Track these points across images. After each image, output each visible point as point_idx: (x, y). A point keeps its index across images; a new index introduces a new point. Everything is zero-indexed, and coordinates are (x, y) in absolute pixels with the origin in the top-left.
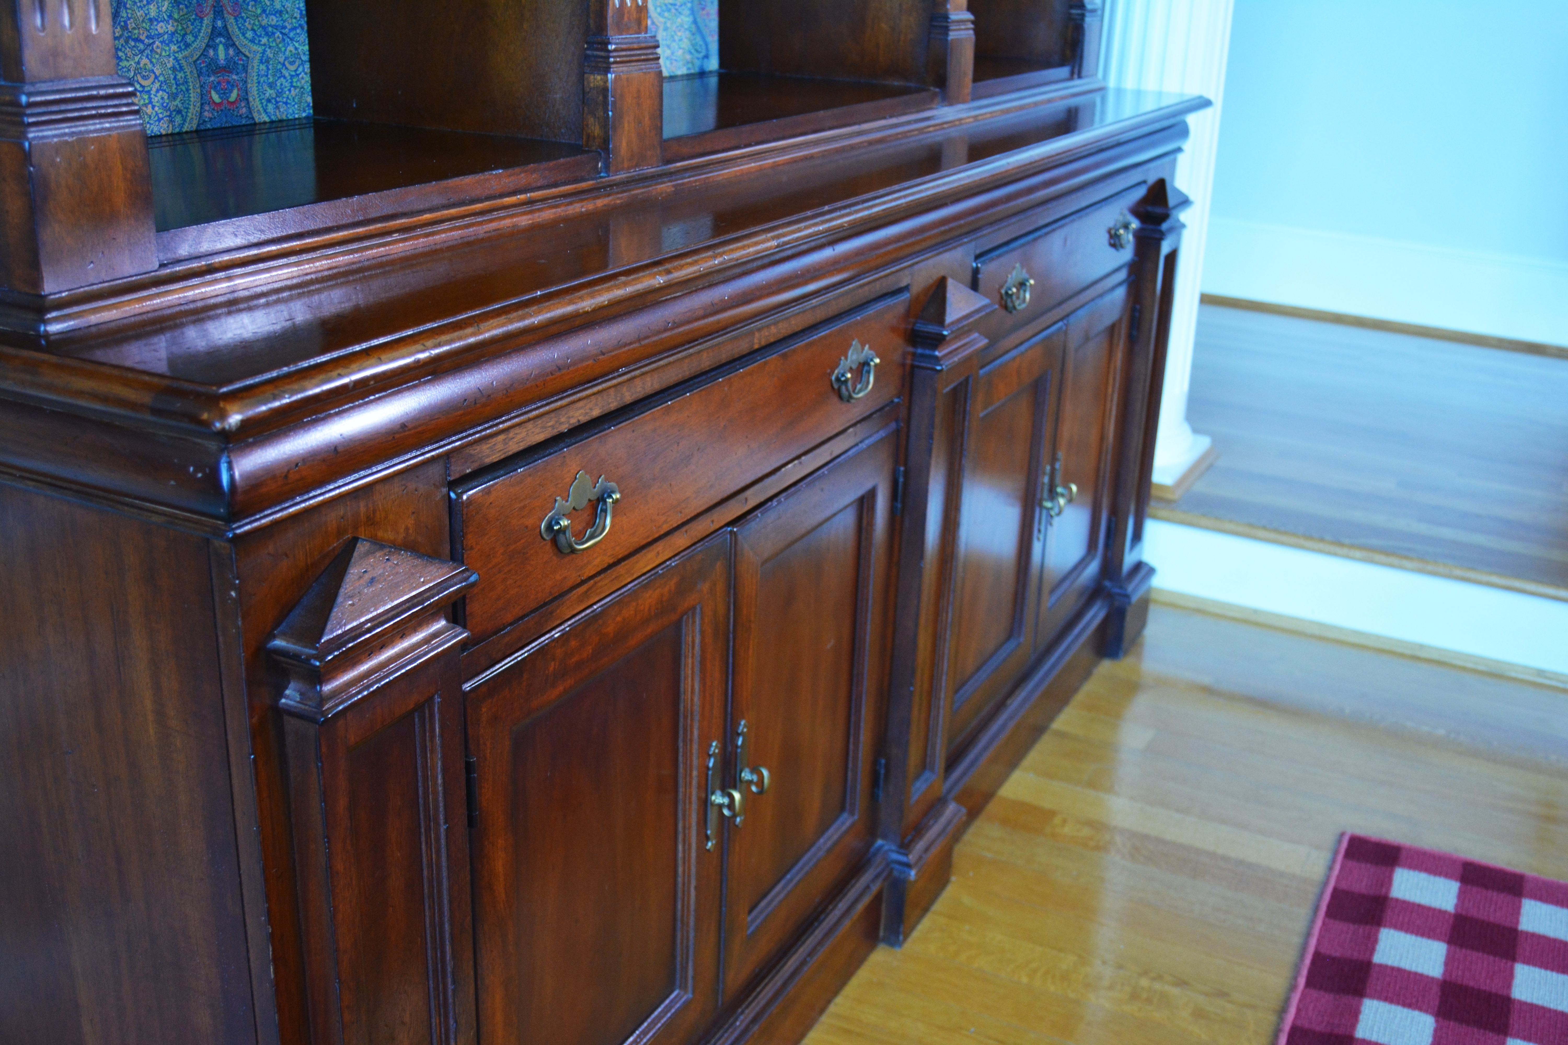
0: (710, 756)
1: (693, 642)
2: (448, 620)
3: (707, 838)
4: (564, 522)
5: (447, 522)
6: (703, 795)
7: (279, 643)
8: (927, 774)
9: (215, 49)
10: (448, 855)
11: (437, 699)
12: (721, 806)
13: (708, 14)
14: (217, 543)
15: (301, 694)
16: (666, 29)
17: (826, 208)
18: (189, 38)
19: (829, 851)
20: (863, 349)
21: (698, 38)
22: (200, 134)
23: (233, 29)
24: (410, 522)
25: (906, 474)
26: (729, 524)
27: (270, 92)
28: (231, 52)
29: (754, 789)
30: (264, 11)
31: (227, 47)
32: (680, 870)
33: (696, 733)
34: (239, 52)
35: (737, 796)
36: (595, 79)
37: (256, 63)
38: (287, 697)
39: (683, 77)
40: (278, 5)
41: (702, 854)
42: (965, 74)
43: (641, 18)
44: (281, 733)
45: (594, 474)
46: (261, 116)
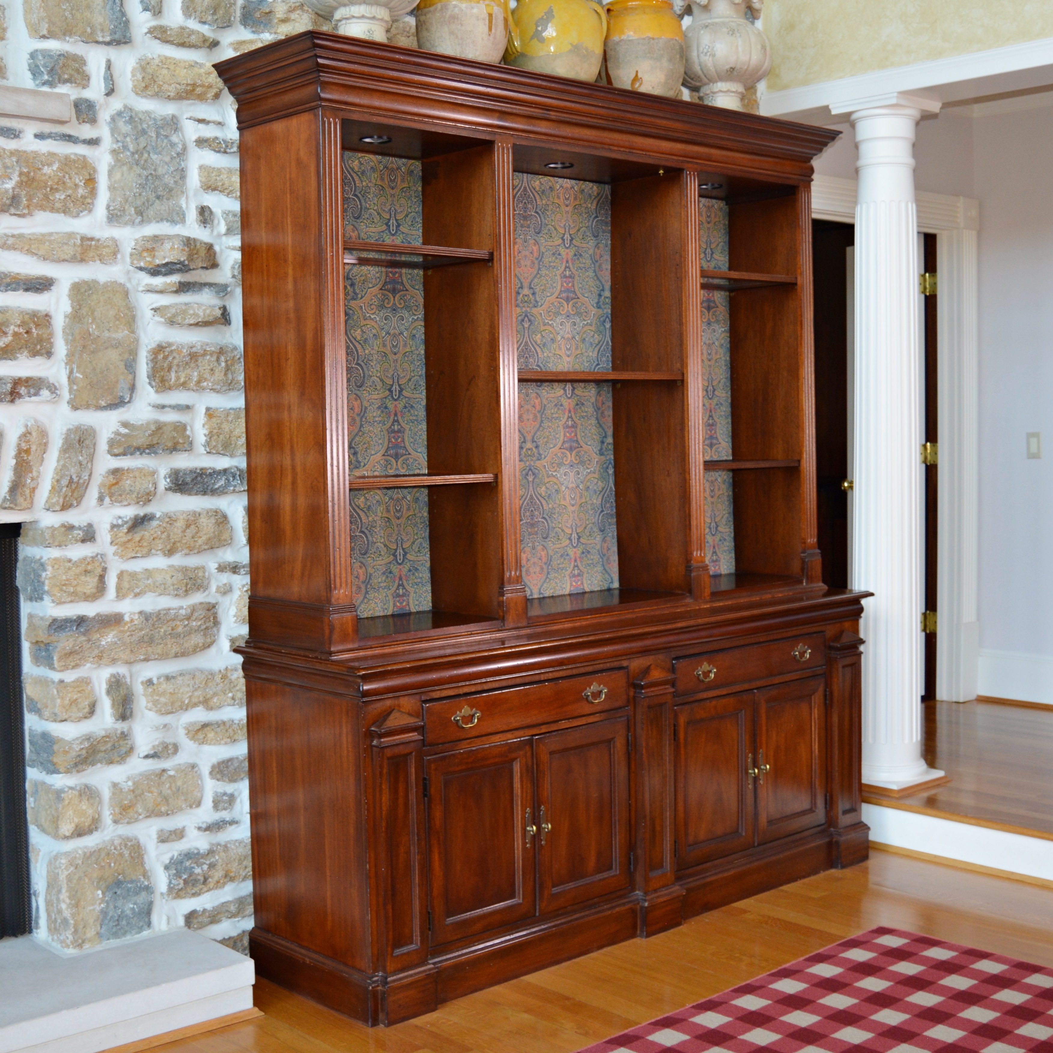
0: (527, 812)
1: (517, 771)
2: (418, 733)
3: (527, 843)
4: (459, 718)
5: (421, 711)
6: (523, 826)
7: (373, 729)
8: (663, 869)
9: (399, 590)
11: (413, 755)
13: (612, 566)
14: (360, 703)
15: (377, 742)
16: (588, 573)
18: (391, 587)
20: (599, 686)
21: (607, 576)
22: (393, 616)
23: (405, 584)
24: (410, 708)
26: (531, 735)
27: (417, 603)
29: (546, 830)
30: (416, 578)
31: (403, 589)
32: (516, 852)
33: (520, 803)
34: (407, 590)
35: (536, 828)
36: (500, 598)
37: (412, 593)
38: (374, 742)
39: (598, 591)
40: (421, 575)
41: (524, 848)
42: (705, 588)
43: (519, 579)
44: (372, 751)
45: (472, 707)
46: (413, 610)
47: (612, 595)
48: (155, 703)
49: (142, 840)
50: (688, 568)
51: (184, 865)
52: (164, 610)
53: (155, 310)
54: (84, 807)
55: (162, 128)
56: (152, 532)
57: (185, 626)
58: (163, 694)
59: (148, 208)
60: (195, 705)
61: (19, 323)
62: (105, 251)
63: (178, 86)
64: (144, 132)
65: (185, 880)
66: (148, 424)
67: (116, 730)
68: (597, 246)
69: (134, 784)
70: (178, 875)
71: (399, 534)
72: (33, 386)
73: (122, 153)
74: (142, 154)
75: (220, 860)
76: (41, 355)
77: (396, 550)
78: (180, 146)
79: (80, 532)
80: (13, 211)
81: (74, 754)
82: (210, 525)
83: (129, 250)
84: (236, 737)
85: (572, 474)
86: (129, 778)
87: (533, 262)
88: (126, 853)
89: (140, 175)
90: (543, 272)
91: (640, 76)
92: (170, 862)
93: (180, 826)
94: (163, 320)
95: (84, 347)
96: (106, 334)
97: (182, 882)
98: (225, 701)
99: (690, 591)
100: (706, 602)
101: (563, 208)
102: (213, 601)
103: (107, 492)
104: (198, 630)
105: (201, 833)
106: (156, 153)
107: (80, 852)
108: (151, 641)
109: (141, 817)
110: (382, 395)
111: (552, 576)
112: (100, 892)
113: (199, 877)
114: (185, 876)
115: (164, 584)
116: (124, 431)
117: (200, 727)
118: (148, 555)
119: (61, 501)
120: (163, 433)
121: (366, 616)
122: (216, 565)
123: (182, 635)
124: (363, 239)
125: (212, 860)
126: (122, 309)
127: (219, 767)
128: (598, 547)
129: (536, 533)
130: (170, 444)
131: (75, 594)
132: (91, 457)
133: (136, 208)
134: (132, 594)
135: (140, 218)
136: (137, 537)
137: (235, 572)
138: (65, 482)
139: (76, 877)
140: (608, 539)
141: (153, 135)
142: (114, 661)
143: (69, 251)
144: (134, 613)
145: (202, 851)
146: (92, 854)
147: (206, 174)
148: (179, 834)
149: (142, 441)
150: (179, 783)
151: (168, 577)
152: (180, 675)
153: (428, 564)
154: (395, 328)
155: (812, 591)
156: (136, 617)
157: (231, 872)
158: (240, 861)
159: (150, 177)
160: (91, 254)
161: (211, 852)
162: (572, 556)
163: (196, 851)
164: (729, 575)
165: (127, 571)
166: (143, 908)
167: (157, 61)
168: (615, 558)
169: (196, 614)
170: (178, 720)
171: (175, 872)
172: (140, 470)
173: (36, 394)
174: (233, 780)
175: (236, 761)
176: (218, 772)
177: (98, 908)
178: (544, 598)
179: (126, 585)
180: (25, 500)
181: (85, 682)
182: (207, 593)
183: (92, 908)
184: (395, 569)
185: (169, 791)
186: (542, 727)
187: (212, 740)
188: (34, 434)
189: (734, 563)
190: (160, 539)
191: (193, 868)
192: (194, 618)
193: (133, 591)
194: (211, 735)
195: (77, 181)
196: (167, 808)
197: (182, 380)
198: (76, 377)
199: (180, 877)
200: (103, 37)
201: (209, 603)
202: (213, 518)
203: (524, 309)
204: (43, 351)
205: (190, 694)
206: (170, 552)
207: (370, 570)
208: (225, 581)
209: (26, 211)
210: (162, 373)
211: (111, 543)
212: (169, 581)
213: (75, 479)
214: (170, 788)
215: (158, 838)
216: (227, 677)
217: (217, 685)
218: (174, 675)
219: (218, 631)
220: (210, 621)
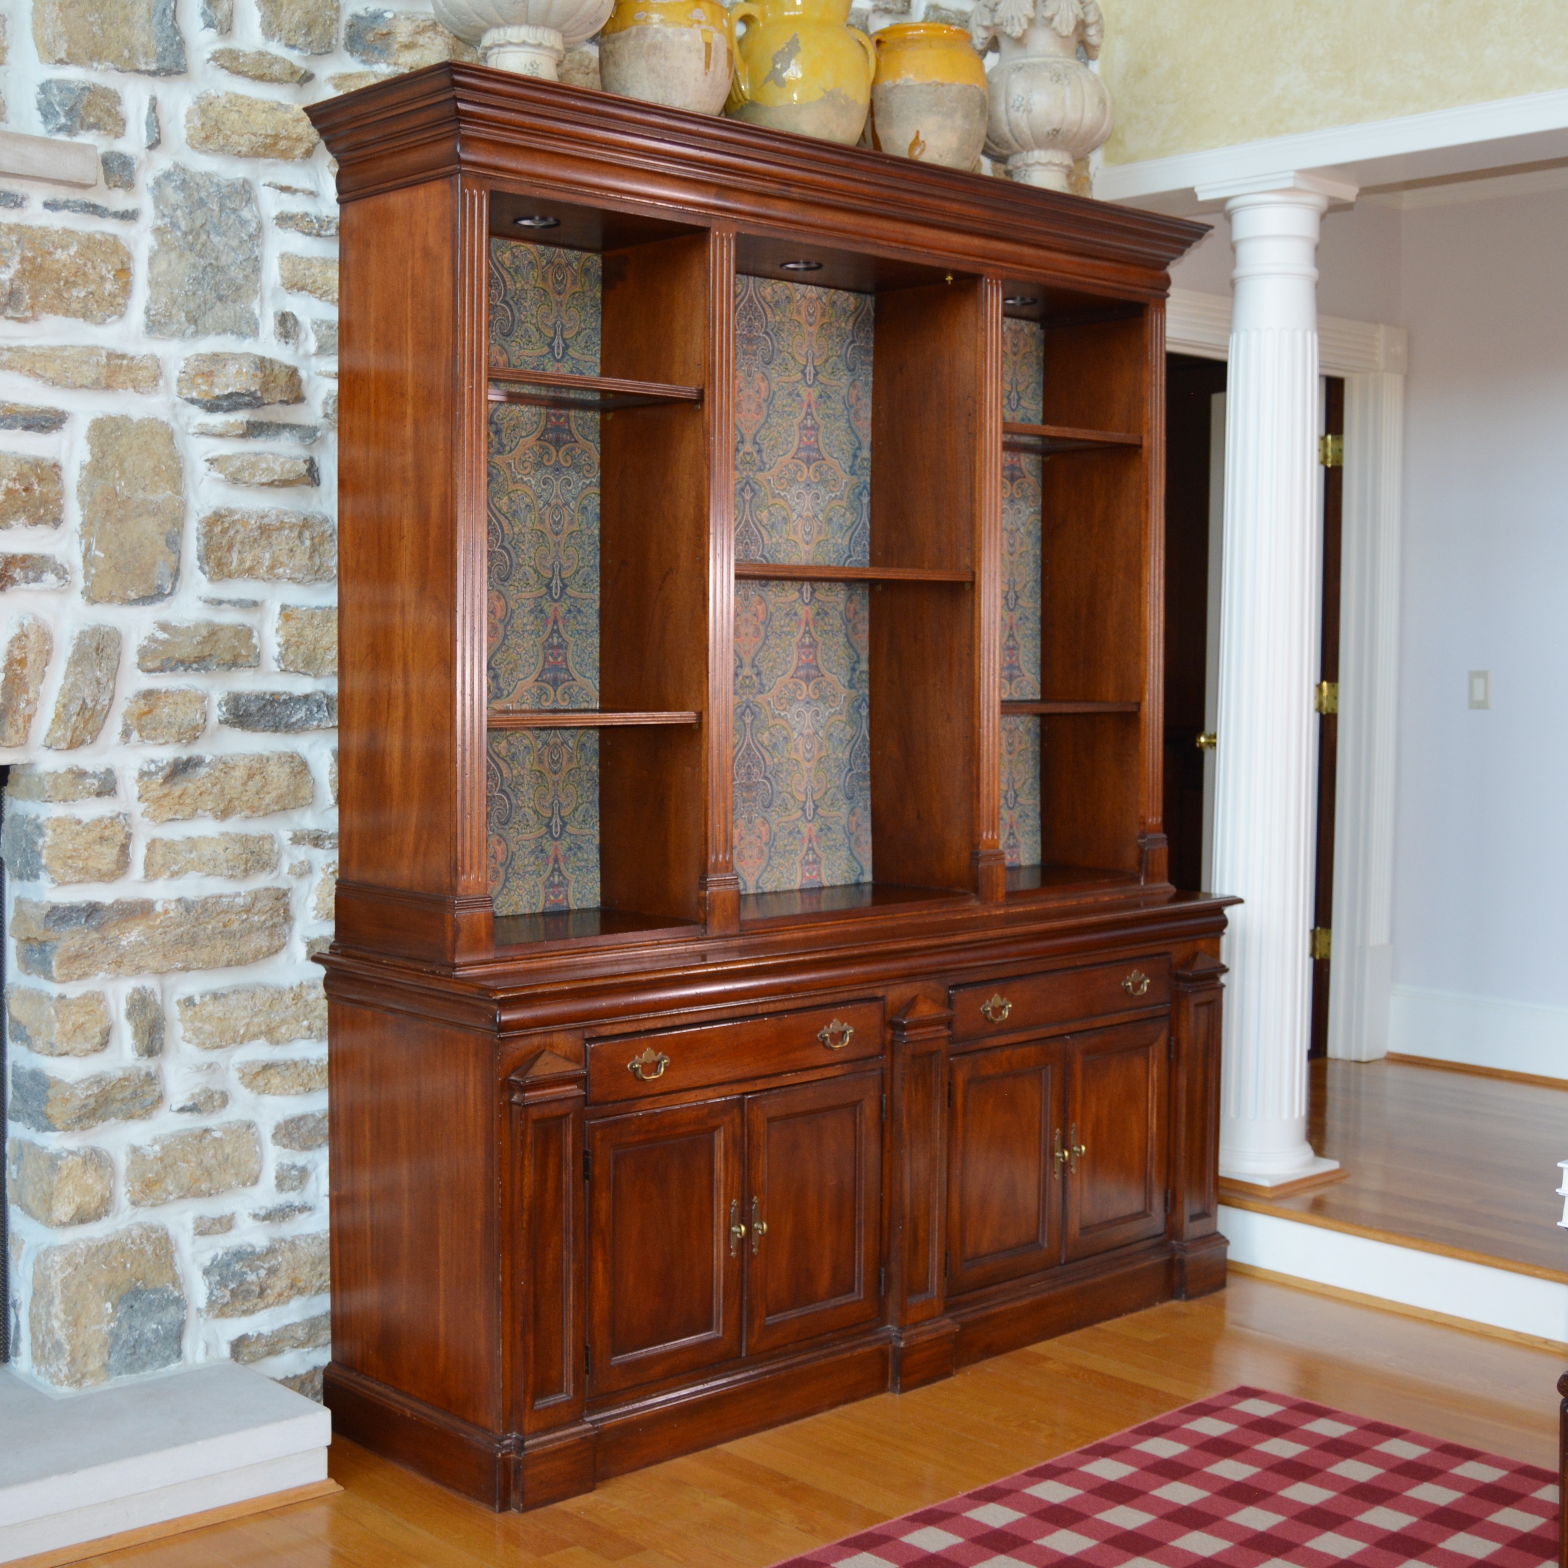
0: (732, 1205)
1: (720, 1144)
2: (579, 1086)
3: (730, 1249)
4: (638, 1066)
5: (584, 1053)
6: (727, 1225)
7: (513, 1078)
8: (928, 1297)
9: (553, 876)
11: (572, 1116)
13: (863, 849)
14: (495, 1040)
15: (519, 1097)
16: (828, 859)
18: (542, 873)
20: (842, 1024)
21: (855, 864)
22: (543, 914)
23: (563, 868)
24: (568, 1050)
25: (889, 1100)
27: (579, 896)
28: (561, 878)
29: (760, 1232)
30: (578, 860)
31: (559, 876)
33: (723, 1191)
34: (564, 878)
35: (744, 1228)
36: (702, 893)
37: (573, 882)
38: (514, 1097)
39: (841, 886)
40: (585, 856)
41: (727, 1258)
42: (998, 885)
43: (728, 866)
44: (511, 1109)
45: (657, 1050)
46: (573, 907)
47: (862, 893)
48: (197, 1032)
49: (173, 1231)
50: (975, 856)
51: (232, 1268)
52: (213, 897)
53: (212, 461)
54: (90, 1181)
55: (229, 198)
56: (199, 784)
57: (243, 921)
58: (209, 1019)
59: (205, 314)
60: (255, 1037)
61: (14, 475)
62: (141, 374)
63: (253, 137)
64: (202, 203)
65: (232, 1291)
66: (197, 626)
67: (139, 1069)
68: (853, 384)
69: (163, 1148)
70: (223, 1283)
71: (556, 795)
72: (33, 567)
73: (170, 232)
74: (198, 235)
75: (284, 1264)
76: (46, 523)
77: (551, 819)
78: (254, 225)
79: (96, 782)
80: (10, 312)
81: (77, 1103)
82: (283, 776)
83: (176, 374)
84: (312, 1084)
85: (808, 716)
86: (155, 1141)
87: (759, 405)
88: (149, 1249)
89: (194, 266)
90: (774, 420)
91: (921, 138)
92: (212, 1263)
93: (227, 1211)
94: (222, 476)
95: (108, 512)
96: (140, 495)
97: (228, 1293)
98: (298, 1032)
99: (976, 890)
100: (997, 907)
101: (805, 327)
102: (284, 886)
103: (135, 724)
104: (261, 928)
105: (258, 1223)
106: (218, 234)
107: (82, 1246)
108: (193, 941)
109: (171, 1197)
110: (536, 594)
111: (776, 861)
112: (109, 1305)
113: (253, 1287)
114: (232, 1285)
115: (215, 860)
116: (162, 636)
117: (260, 1069)
118: (192, 816)
119: (69, 735)
120: (216, 642)
121: (504, 913)
122: (290, 835)
123: (238, 935)
124: (514, 366)
125: (272, 1263)
126: (164, 459)
127: (286, 1129)
128: (844, 821)
129: (754, 800)
130: (228, 657)
131: (85, 870)
132: (114, 674)
133: (187, 313)
134: (168, 873)
135: (192, 328)
136: (177, 791)
137: (316, 845)
138: (75, 708)
139: (76, 1282)
140: (858, 810)
141: (215, 207)
142: (138, 970)
143: (89, 373)
144: (170, 901)
145: (258, 1250)
146: (99, 1249)
147: (290, 266)
148: (225, 1224)
149: (187, 650)
150: (228, 1150)
151: (220, 850)
152: (234, 992)
153: (597, 841)
154: (557, 496)
155: (1153, 894)
156: (173, 906)
157: (300, 1281)
158: (314, 1265)
159: (209, 269)
160: (121, 378)
161: (271, 1251)
162: (806, 834)
163: (249, 1250)
164: (1032, 867)
165: (161, 840)
166: (172, 1330)
167: (223, 101)
168: (867, 839)
169: (259, 905)
170: (230, 1058)
171: (218, 1278)
172: (183, 693)
173: (37, 579)
174: (305, 1147)
175: (311, 1119)
176: (284, 1135)
177: (106, 1329)
178: (763, 894)
179: (159, 859)
180: (17, 732)
181: (96, 999)
182: (275, 874)
183: (97, 1327)
184: (549, 847)
185: (213, 1161)
186: (758, 1082)
187: (277, 1088)
188: (33, 637)
189: (1039, 851)
190: (210, 794)
191: (245, 1273)
192: (256, 909)
193: (168, 868)
194: (276, 1081)
195: (104, 272)
196: (209, 1185)
197: (248, 564)
198: (95, 556)
199: (226, 1287)
200: (146, 63)
201: (279, 889)
202: (287, 765)
203: (745, 474)
204: (49, 517)
205: (247, 1020)
206: (224, 814)
207: (513, 847)
208: (302, 858)
209: (28, 314)
210: (219, 554)
211: (139, 798)
212: (222, 856)
213: (90, 705)
214: (215, 1156)
215: (195, 1229)
216: (302, 997)
217: (287, 1008)
218: (225, 992)
219: (290, 929)
220: (279, 915)
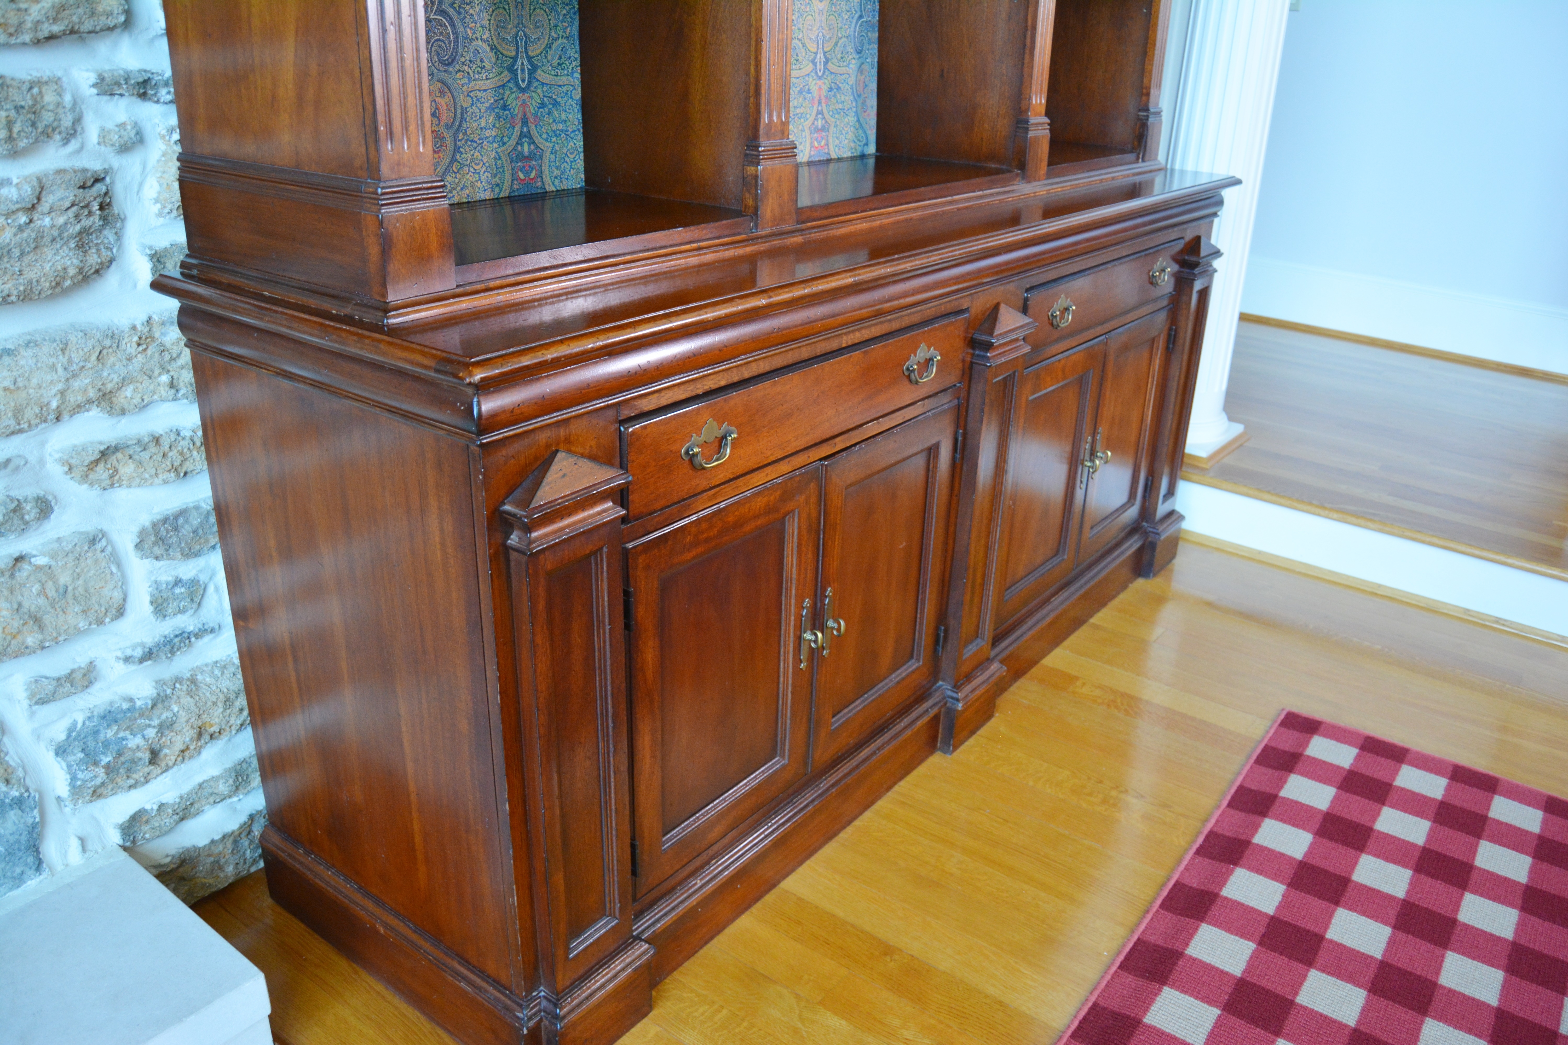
0: (803, 608)
1: (793, 534)
2: (614, 503)
3: (801, 662)
4: (696, 450)
5: (618, 444)
6: (798, 633)
7: (507, 507)
8: (979, 640)
9: (522, 145)
10: (611, 645)
11: (605, 550)
12: (810, 641)
13: (869, 115)
14: (473, 447)
15: (520, 538)
16: (836, 126)
17: (896, 256)
18: (506, 139)
19: (898, 683)
20: (929, 350)
21: (860, 132)
22: (511, 199)
23: (534, 132)
24: (594, 443)
25: (965, 435)
26: (821, 460)
27: (557, 172)
28: (532, 147)
29: (835, 632)
30: (554, 121)
31: (529, 144)
32: (781, 679)
33: (793, 592)
34: (537, 147)
35: (820, 635)
36: (751, 170)
37: (548, 154)
38: (512, 540)
39: (847, 158)
40: (563, 117)
41: (797, 670)
44: (508, 560)
45: (720, 421)
46: (550, 187)
50: (1022, 124)
51: (102, 737)
57: (21, 229)
60: (79, 408)
65: (108, 768)
70: (90, 760)
71: (520, 23)
75: (182, 713)
77: (515, 59)
84: (188, 466)
92: (69, 736)
93: (82, 661)
97: (101, 772)
98: (154, 393)
102: (95, 166)
104: (59, 237)
105: (133, 667)
113: (139, 754)
114: (105, 760)
117: (97, 455)
122: (92, 78)
123: (16, 252)
125: (164, 717)
127: (157, 533)
128: (852, 80)
137: (143, 96)
140: (866, 67)
145: (139, 703)
148: (82, 679)
150: (64, 579)
152: (27, 345)
153: (577, 94)
155: (1150, 171)
157: (211, 726)
158: (228, 702)
161: (159, 701)
162: (815, 94)
163: (125, 706)
166: (18, 842)
168: (872, 102)
169: (49, 199)
170: (43, 444)
171: (81, 755)
174: (190, 553)
175: (194, 513)
176: (155, 543)
182: (73, 145)
184: (513, 100)
185: (41, 601)
186: (837, 440)
187: (131, 479)
191: (123, 739)
192: (44, 206)
194: (127, 469)
196: (40, 637)
199: (96, 763)
201: (84, 170)
205: (60, 386)
207: (463, 101)
208: (122, 117)
214: (43, 592)
215: (31, 696)
216: (153, 338)
217: (129, 359)
218: (10, 346)
219: (119, 236)
220: (90, 214)
